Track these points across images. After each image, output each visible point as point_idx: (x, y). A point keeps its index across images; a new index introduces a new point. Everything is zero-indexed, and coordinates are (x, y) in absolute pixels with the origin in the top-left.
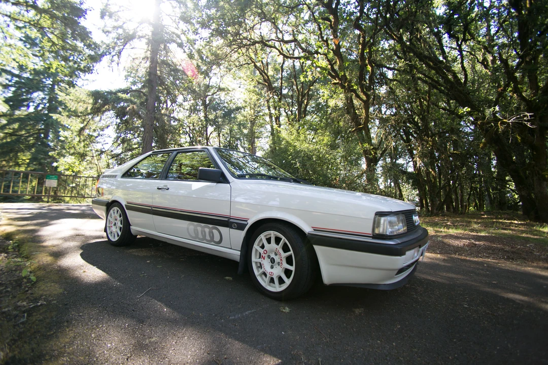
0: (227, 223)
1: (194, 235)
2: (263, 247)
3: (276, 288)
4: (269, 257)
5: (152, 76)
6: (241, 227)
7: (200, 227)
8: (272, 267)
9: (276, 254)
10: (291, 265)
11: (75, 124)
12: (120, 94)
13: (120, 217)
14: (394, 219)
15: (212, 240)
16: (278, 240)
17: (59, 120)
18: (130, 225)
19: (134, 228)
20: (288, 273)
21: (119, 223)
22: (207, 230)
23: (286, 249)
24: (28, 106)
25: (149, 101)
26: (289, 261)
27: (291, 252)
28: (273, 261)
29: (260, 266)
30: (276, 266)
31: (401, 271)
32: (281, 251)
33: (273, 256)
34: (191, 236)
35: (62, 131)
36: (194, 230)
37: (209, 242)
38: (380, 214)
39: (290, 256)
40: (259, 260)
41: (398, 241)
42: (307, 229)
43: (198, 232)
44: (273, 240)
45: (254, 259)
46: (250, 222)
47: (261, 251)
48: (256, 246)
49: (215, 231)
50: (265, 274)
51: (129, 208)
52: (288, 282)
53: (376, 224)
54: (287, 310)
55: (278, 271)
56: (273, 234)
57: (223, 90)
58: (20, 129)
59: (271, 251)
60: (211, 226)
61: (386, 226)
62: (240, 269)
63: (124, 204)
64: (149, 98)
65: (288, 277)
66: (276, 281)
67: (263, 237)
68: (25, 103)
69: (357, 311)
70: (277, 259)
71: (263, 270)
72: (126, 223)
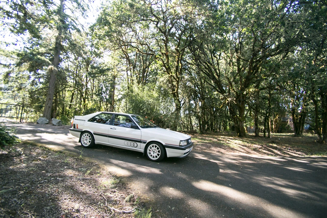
0: (140, 141)
1: (127, 145)
2: (151, 148)
3: (155, 159)
4: (153, 151)
5: (58, 45)
6: (145, 143)
7: (129, 142)
8: (154, 154)
9: (155, 150)
10: (159, 153)
13: (89, 137)
14: (184, 142)
15: (134, 146)
16: (156, 147)
18: (94, 140)
19: (97, 142)
20: (158, 155)
21: (89, 139)
22: (132, 143)
23: (158, 149)
26: (159, 152)
27: (160, 149)
28: (154, 152)
29: (150, 153)
30: (155, 153)
31: (185, 154)
32: (157, 149)
33: (154, 150)
34: (125, 145)
36: (127, 143)
37: (132, 147)
38: (181, 141)
39: (159, 151)
40: (150, 152)
41: (185, 147)
42: (164, 144)
43: (128, 144)
44: (154, 146)
45: (148, 151)
46: (148, 142)
47: (151, 149)
48: (149, 148)
49: (135, 144)
50: (151, 156)
51: (95, 134)
52: (158, 157)
53: (180, 143)
54: (159, 163)
55: (155, 154)
56: (154, 145)
59: (154, 149)
60: (134, 142)
61: (182, 144)
62: (143, 154)
63: (92, 132)
65: (158, 156)
66: (155, 157)
67: (151, 145)
69: (175, 163)
70: (155, 151)
71: (151, 154)
72: (93, 139)
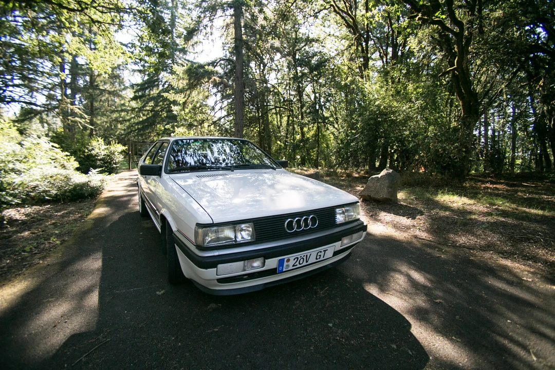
5: (238, 42)
11: (180, 98)
12: (206, 67)
17: (168, 98)
19: (145, 205)
24: (158, 85)
25: (237, 68)
35: (173, 106)
38: (199, 226)
41: (216, 253)
42: (174, 229)
53: (196, 234)
54: (161, 293)
57: (313, 40)
58: (156, 105)
64: (237, 65)
68: (156, 83)
